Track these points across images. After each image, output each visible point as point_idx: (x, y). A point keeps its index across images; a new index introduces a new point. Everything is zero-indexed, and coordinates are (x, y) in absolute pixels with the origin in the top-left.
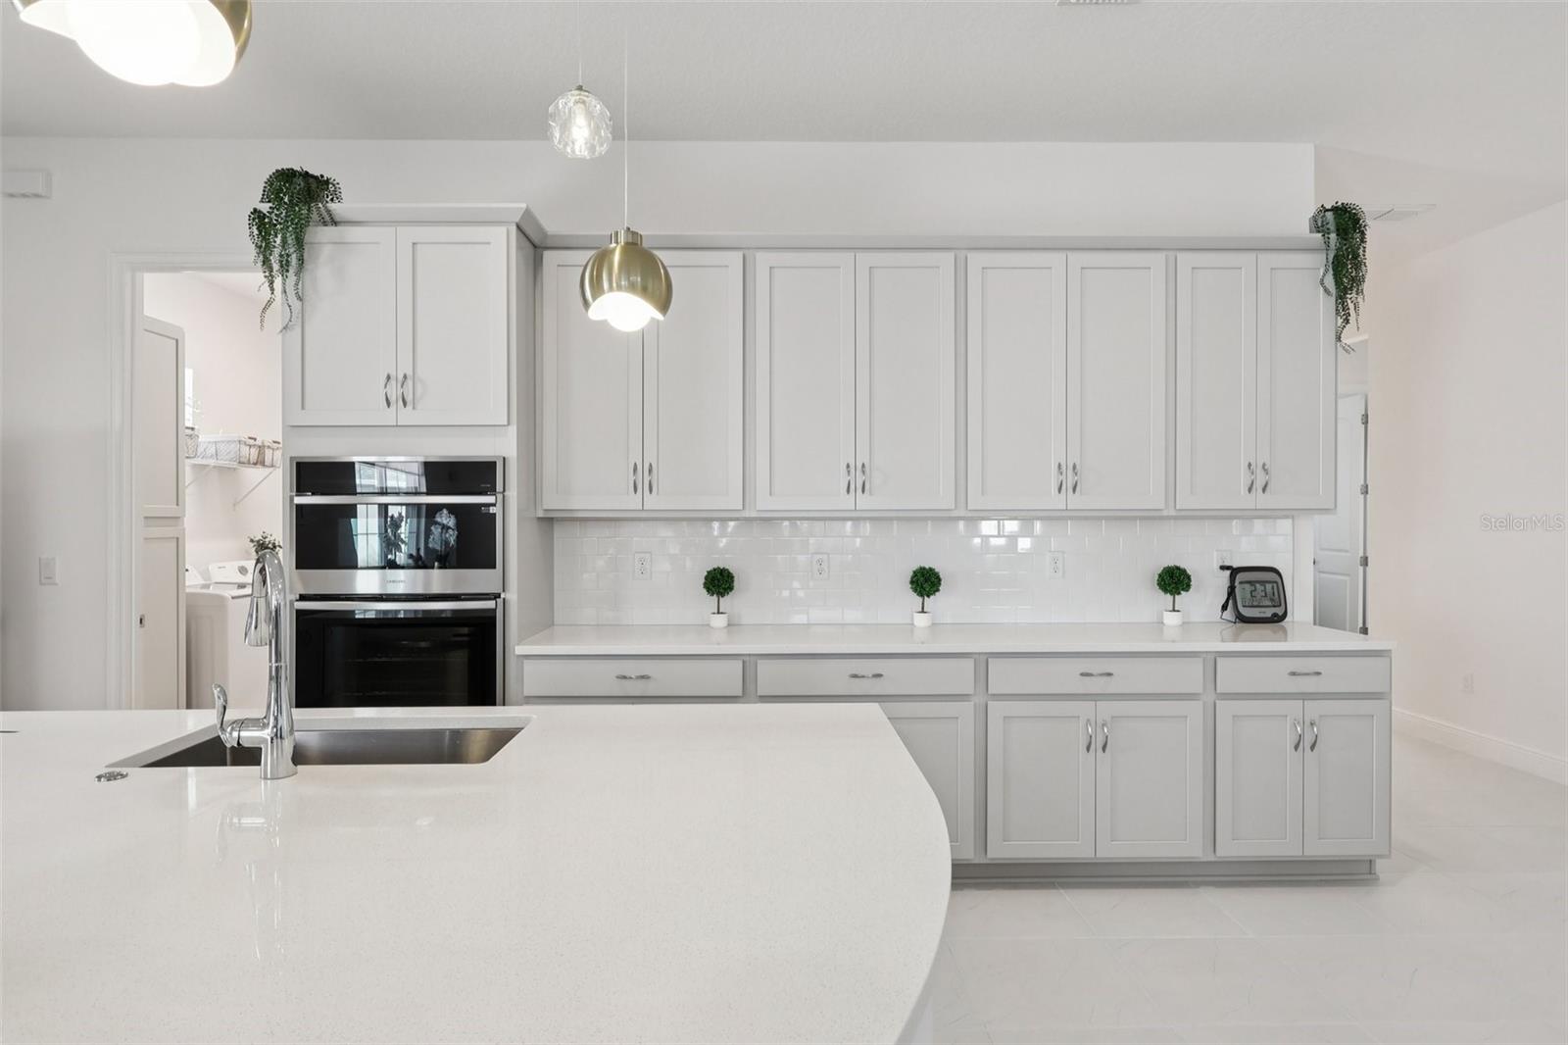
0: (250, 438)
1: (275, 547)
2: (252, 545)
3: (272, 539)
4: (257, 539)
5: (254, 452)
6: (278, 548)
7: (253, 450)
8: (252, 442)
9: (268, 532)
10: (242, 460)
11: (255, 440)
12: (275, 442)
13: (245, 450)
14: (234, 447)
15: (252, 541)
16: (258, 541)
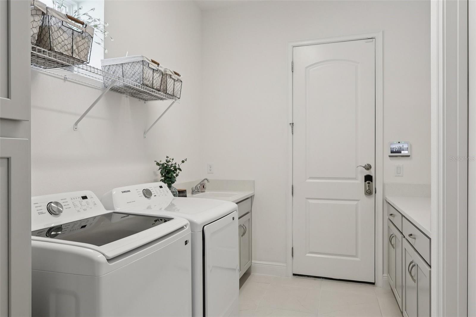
0: (153, 61)
1: (176, 170)
2: (158, 167)
3: (174, 162)
4: (162, 163)
5: (157, 80)
6: (178, 171)
7: (156, 75)
8: (154, 66)
9: (171, 157)
10: (146, 82)
11: (158, 64)
12: (176, 73)
13: (149, 73)
14: (138, 68)
15: (158, 164)
16: (163, 164)
